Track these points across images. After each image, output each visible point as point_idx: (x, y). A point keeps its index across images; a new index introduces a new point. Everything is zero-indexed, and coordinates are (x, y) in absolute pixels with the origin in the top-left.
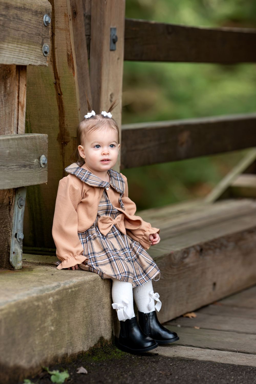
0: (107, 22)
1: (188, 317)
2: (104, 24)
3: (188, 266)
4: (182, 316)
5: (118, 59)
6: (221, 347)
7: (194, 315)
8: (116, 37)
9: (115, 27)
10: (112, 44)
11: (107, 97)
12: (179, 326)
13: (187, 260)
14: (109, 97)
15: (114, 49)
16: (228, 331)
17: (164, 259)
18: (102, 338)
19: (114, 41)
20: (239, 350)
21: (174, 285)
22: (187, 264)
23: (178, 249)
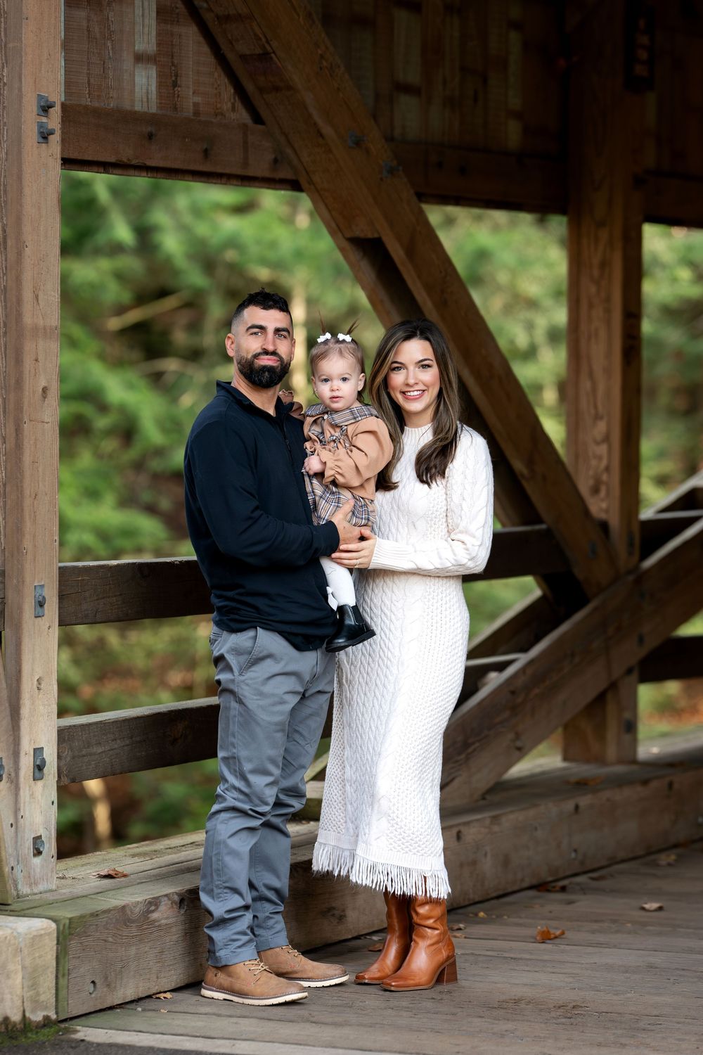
0: (28, 579)
1: (159, 998)
2: (23, 582)
3: (157, 924)
4: (149, 997)
5: (49, 627)
6: (179, 1032)
7: (168, 995)
8: (44, 598)
9: (43, 583)
10: (38, 608)
11: (32, 684)
12: (140, 1009)
13: (155, 916)
14: (36, 683)
15: (41, 614)
16: (206, 1014)
17: (112, 912)
18: (6, 1019)
19: (41, 604)
20: (203, 1035)
21: (133, 951)
22: (154, 921)
23: (140, 899)
